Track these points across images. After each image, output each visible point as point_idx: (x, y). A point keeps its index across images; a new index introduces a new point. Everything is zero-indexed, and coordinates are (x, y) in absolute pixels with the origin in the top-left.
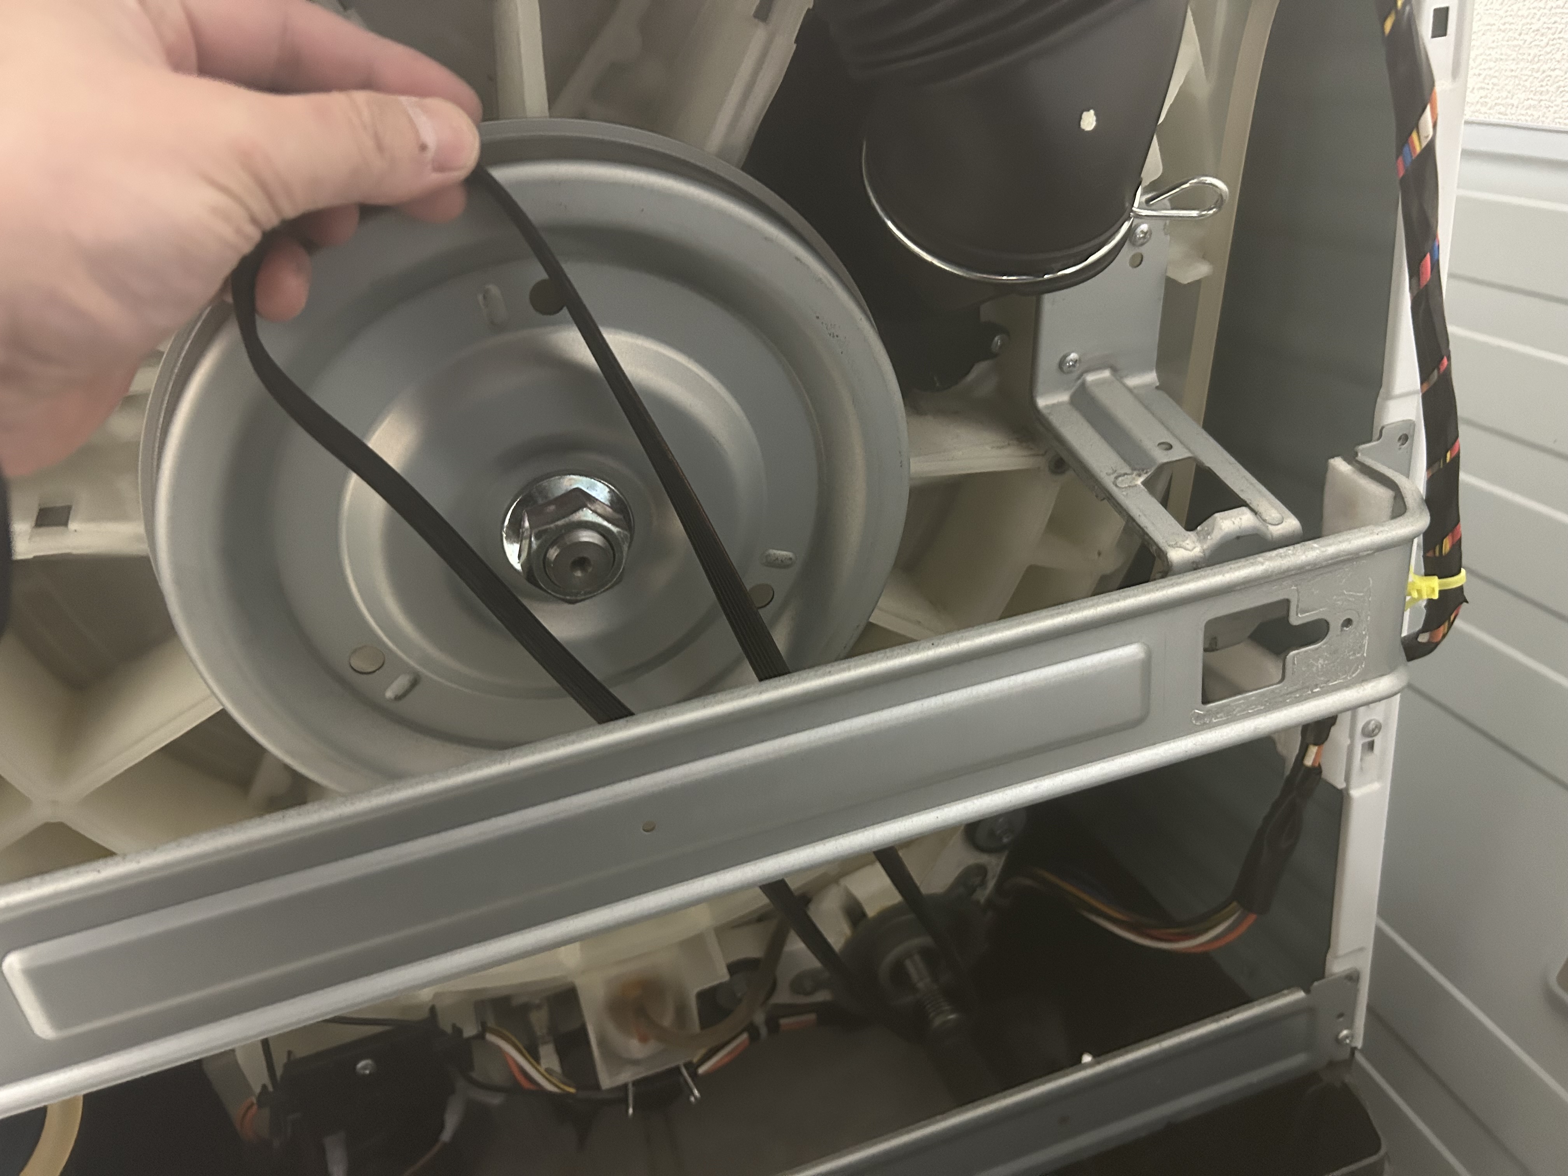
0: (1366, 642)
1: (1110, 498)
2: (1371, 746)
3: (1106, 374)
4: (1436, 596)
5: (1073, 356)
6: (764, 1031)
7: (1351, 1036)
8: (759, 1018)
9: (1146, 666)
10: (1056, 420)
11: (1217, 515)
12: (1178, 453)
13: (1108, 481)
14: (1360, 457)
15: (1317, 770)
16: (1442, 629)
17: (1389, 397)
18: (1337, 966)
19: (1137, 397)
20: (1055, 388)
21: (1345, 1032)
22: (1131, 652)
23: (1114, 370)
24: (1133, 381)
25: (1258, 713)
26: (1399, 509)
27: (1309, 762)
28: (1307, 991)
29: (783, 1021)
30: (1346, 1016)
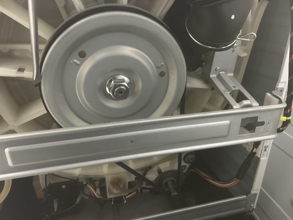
0: (271, 127)
1: (223, 95)
2: (266, 150)
3: (224, 72)
4: (285, 120)
5: (218, 68)
6: (139, 191)
7: (253, 206)
8: (139, 189)
9: (230, 125)
10: (213, 80)
11: (243, 101)
12: (237, 89)
13: (223, 92)
14: (273, 93)
15: (255, 153)
16: (285, 127)
18: (253, 192)
19: (229, 77)
20: (213, 74)
21: (252, 205)
22: (227, 122)
23: (226, 72)
24: (229, 75)
25: (249, 138)
26: (280, 102)
27: (254, 151)
28: (247, 196)
29: (143, 190)
30: (253, 202)
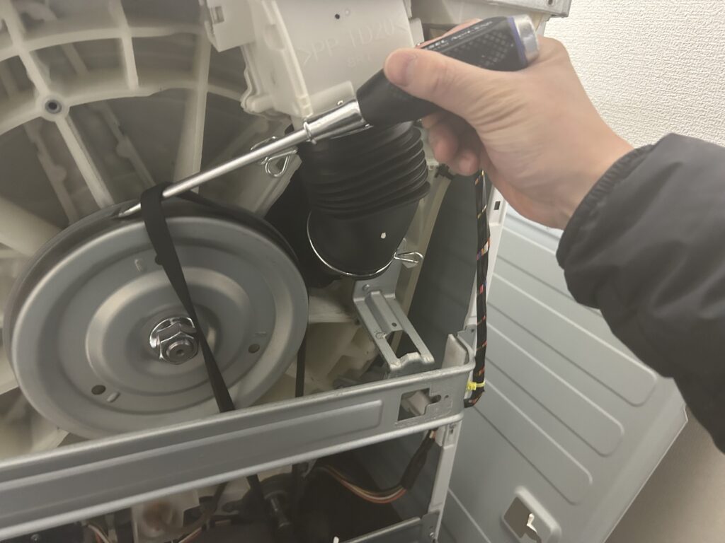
0: (452, 403)
1: (374, 341)
2: (452, 431)
3: (378, 293)
4: (475, 389)
5: (368, 286)
6: (208, 527)
7: (434, 535)
8: (207, 522)
9: (382, 407)
10: (359, 308)
11: (408, 354)
12: (398, 328)
13: (374, 334)
14: (459, 337)
15: (433, 440)
16: (476, 400)
17: (470, 317)
18: (432, 509)
19: (387, 302)
20: (359, 296)
21: (432, 534)
22: (378, 402)
23: (381, 291)
24: (387, 296)
25: (416, 425)
26: (467, 361)
27: (431, 436)
28: (421, 518)
29: (217, 523)
30: (433, 528)
